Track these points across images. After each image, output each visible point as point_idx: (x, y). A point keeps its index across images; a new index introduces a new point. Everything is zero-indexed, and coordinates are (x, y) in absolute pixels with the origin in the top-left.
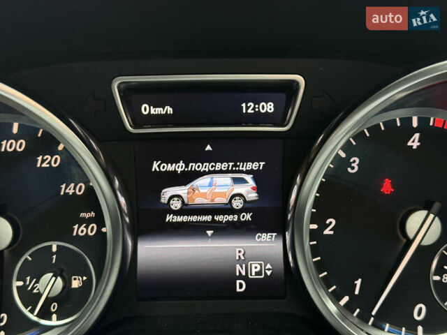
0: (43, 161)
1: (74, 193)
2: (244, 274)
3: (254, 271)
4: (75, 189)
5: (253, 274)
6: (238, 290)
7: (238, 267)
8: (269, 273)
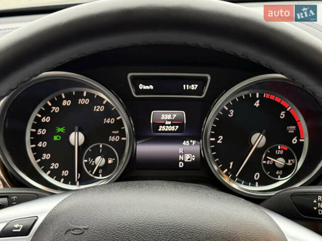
0: (97, 108)
1: (110, 123)
2: (183, 159)
3: (187, 158)
4: (110, 120)
5: (187, 159)
6: (180, 166)
7: (180, 156)
8: (194, 159)
